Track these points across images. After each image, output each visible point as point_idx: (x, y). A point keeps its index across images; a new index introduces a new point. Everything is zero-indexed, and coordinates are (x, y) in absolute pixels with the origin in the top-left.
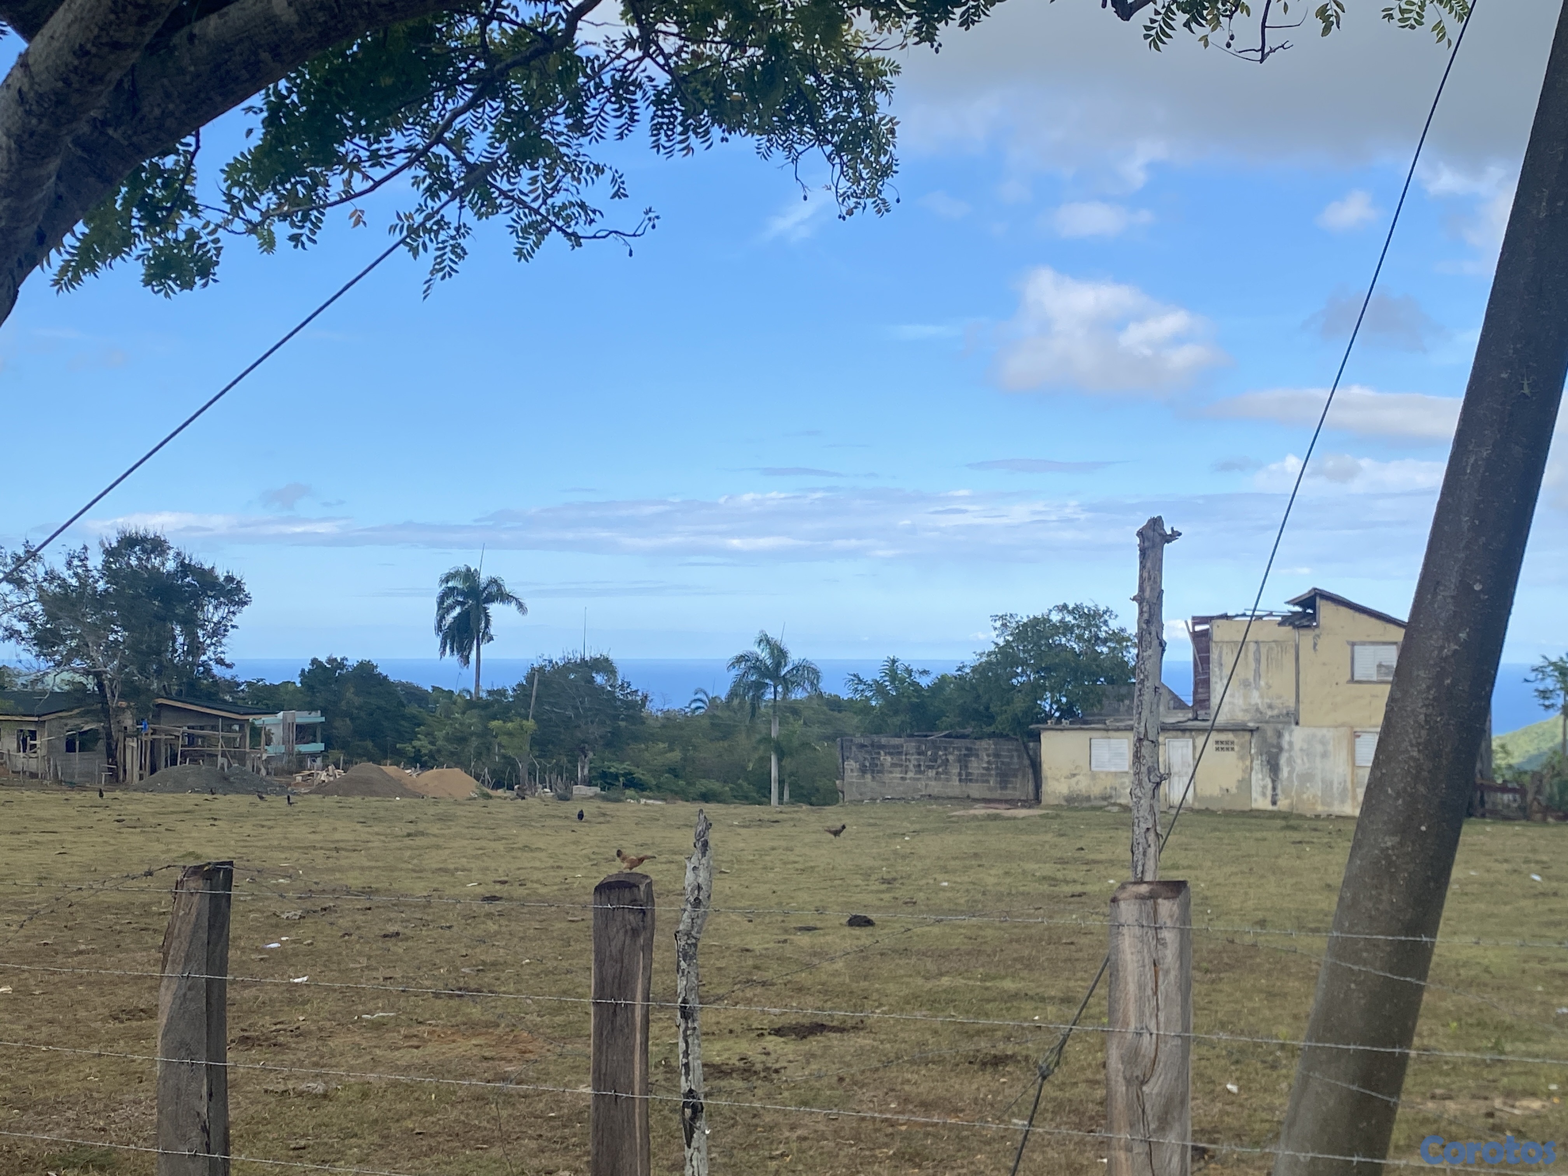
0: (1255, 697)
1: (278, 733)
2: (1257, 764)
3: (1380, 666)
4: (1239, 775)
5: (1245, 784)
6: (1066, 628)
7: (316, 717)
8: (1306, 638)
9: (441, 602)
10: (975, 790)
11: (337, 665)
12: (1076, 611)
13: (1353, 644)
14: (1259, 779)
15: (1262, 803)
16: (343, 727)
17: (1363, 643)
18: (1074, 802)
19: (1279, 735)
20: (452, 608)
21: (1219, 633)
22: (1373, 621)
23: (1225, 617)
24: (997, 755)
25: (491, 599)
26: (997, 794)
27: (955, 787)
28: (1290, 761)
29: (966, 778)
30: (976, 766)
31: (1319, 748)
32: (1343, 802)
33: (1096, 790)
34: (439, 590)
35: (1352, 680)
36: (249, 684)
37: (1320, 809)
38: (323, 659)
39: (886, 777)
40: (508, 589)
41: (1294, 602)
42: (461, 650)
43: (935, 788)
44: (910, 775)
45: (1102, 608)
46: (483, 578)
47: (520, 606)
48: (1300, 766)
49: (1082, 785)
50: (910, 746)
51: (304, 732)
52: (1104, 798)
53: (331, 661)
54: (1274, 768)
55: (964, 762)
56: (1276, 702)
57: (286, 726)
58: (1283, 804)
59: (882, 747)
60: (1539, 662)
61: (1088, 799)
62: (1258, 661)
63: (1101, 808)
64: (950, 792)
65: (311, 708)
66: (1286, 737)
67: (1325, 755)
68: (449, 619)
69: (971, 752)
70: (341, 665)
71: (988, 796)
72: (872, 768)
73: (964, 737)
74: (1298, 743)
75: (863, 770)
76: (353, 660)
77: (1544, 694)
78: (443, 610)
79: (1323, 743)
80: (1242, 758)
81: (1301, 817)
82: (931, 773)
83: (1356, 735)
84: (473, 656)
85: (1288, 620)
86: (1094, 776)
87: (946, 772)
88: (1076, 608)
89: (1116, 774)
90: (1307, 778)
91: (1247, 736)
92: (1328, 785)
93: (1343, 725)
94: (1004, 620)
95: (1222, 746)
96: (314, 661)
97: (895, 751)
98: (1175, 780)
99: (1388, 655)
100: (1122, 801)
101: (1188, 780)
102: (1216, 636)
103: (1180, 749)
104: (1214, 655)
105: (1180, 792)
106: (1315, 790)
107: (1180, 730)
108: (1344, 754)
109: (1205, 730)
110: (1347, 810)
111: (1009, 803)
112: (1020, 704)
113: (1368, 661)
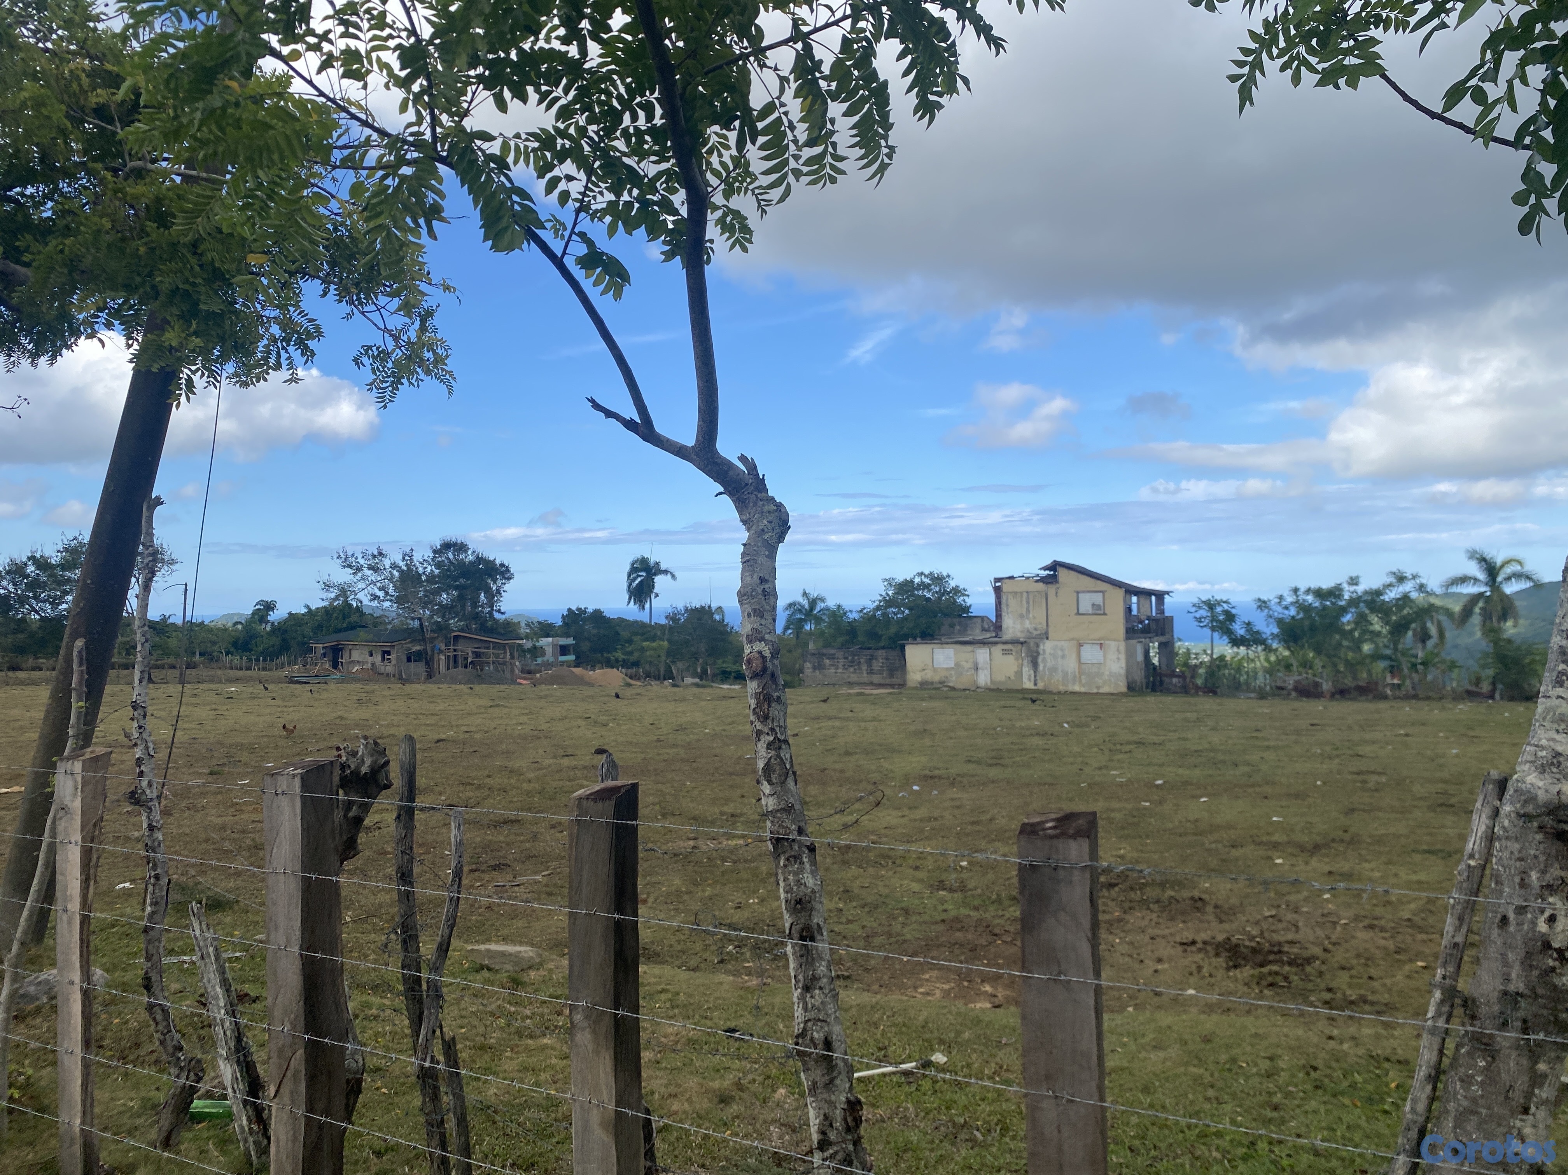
0: (1027, 624)
1: (549, 651)
2: (1025, 662)
3: (1093, 605)
4: (1015, 669)
5: (1019, 674)
6: (927, 587)
7: (570, 641)
8: (1051, 590)
9: (629, 577)
10: (876, 679)
11: (582, 611)
12: (931, 575)
13: (1078, 593)
14: (1027, 671)
15: (1028, 685)
16: (585, 646)
17: (1083, 592)
18: (924, 685)
19: (1038, 646)
20: (635, 579)
21: (1007, 587)
22: (1089, 579)
23: (1012, 578)
24: (887, 659)
25: (655, 574)
26: (888, 681)
27: (865, 677)
28: (1044, 660)
29: (871, 672)
30: (876, 665)
31: (1060, 653)
32: (1074, 684)
33: (937, 678)
34: (629, 569)
35: (1078, 614)
36: (540, 623)
37: (1062, 688)
38: (574, 608)
39: (826, 672)
40: (663, 567)
41: (1045, 568)
42: (641, 601)
44: (840, 670)
45: (945, 574)
46: (652, 561)
47: (673, 576)
48: (1050, 663)
49: (929, 675)
50: (840, 654)
51: (564, 650)
52: (940, 683)
53: (579, 609)
54: (1035, 664)
55: (869, 663)
56: (1039, 626)
57: (554, 646)
58: (1041, 685)
59: (824, 655)
60: (1194, 600)
61: (932, 683)
62: (1028, 603)
63: (938, 689)
64: (862, 680)
65: (567, 636)
66: (1041, 647)
67: (1063, 657)
68: (634, 585)
69: (872, 658)
70: (584, 612)
71: (882, 681)
72: (819, 667)
73: (869, 648)
74: (1048, 650)
75: (814, 668)
76: (590, 610)
78: (631, 581)
79: (1062, 650)
80: (1017, 659)
81: (1051, 693)
82: (851, 669)
83: (1081, 645)
84: (647, 606)
85: (1043, 580)
86: (935, 670)
87: (860, 669)
88: (931, 573)
89: (948, 669)
90: (1054, 669)
91: (1020, 646)
92: (1065, 674)
93: (1073, 639)
94: (889, 582)
95: (1006, 652)
96: (569, 610)
97: (831, 657)
98: (980, 672)
99: (1098, 599)
100: (951, 684)
101: (987, 672)
102: (1005, 588)
103: (982, 655)
104: (1004, 601)
105: (983, 679)
106: (1058, 677)
107: (983, 643)
108: (1074, 656)
109: (996, 643)
110: (1077, 688)
111: (892, 686)
112: (893, 630)
113: (1087, 602)
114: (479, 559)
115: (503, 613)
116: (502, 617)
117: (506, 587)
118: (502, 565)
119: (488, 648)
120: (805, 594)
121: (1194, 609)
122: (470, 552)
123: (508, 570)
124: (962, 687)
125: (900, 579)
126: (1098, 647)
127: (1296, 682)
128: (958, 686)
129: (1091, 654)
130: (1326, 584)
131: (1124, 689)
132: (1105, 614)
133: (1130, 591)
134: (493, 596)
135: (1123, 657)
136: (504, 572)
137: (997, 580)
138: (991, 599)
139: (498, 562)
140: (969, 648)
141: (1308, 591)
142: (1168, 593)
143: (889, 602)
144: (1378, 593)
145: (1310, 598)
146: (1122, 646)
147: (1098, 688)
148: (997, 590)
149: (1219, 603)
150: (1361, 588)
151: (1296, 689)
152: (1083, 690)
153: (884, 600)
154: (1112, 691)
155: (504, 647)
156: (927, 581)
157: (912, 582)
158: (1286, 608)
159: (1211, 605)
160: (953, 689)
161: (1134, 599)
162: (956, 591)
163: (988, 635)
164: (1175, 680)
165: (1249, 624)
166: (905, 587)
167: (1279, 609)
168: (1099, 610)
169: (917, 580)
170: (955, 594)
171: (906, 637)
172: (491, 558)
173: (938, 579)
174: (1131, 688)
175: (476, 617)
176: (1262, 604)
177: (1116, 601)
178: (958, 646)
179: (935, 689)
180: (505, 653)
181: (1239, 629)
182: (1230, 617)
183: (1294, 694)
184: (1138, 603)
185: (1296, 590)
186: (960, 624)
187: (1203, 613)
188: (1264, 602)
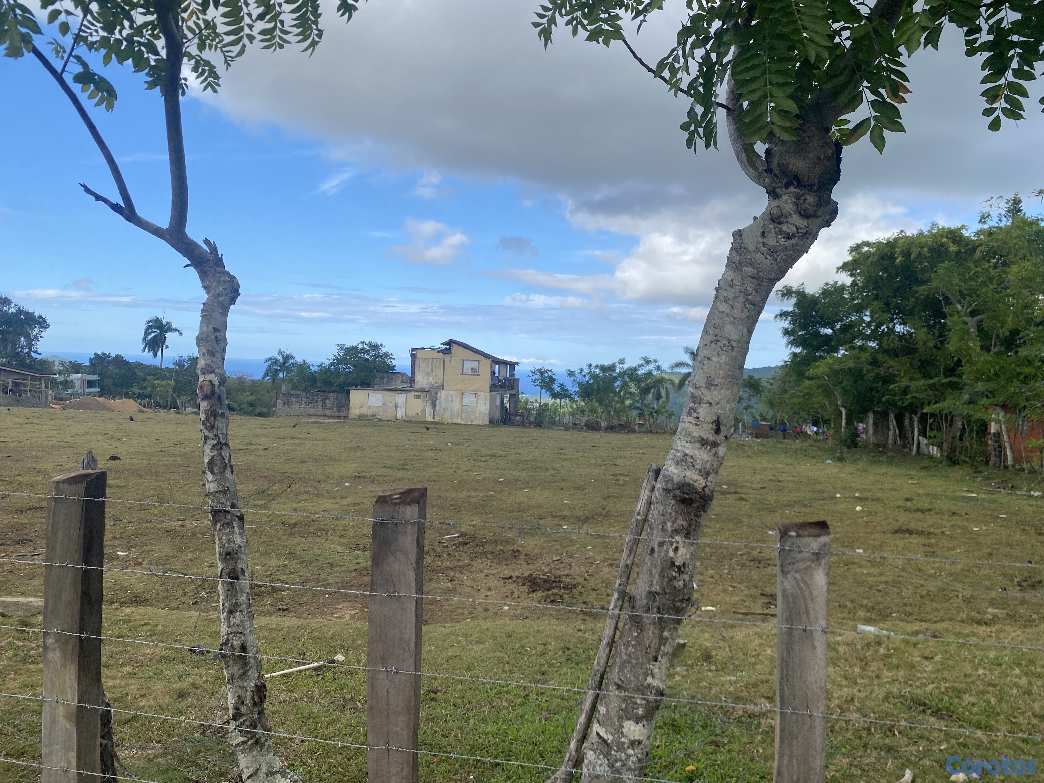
0: (431, 379)
1: (78, 384)
2: (428, 404)
3: (472, 369)
4: (422, 408)
5: (424, 411)
6: (367, 352)
7: (96, 377)
8: (447, 357)
9: (146, 330)
10: (328, 412)
11: (106, 356)
12: (369, 344)
13: (463, 361)
14: (429, 410)
15: (429, 418)
16: (108, 382)
17: (467, 360)
18: (361, 417)
19: (437, 394)
20: (151, 333)
21: (419, 354)
22: (471, 352)
23: (423, 348)
24: (337, 399)
25: (167, 331)
26: (337, 414)
27: (320, 411)
28: (440, 403)
29: (324, 407)
30: (328, 403)
31: (450, 398)
32: (458, 418)
33: (370, 413)
34: (145, 327)
35: (463, 374)
36: (71, 363)
37: (449, 421)
38: (100, 353)
39: (293, 406)
40: (174, 326)
41: (444, 344)
42: (154, 350)
43: (313, 411)
44: (303, 406)
45: (379, 344)
46: (164, 322)
47: (180, 333)
48: (444, 405)
49: (364, 411)
50: (304, 395)
51: (90, 384)
52: (373, 416)
53: (103, 354)
54: (434, 406)
55: (324, 401)
56: (438, 381)
57: (82, 381)
58: (437, 419)
59: (292, 395)
60: (533, 369)
61: (367, 416)
62: (432, 365)
63: (371, 420)
64: (318, 413)
65: (94, 373)
66: (439, 394)
67: (452, 401)
68: (149, 338)
69: (326, 398)
70: (108, 356)
71: (333, 414)
72: (288, 403)
73: (325, 391)
74: (443, 397)
75: (284, 404)
76: (113, 355)
77: (534, 381)
78: (146, 334)
79: (452, 396)
80: (423, 402)
81: (443, 424)
82: (311, 405)
83: (463, 394)
84: (159, 353)
85: (442, 351)
86: (369, 407)
87: (317, 405)
89: (377, 407)
90: (445, 409)
91: (425, 393)
92: (452, 412)
93: (458, 390)
94: (341, 347)
95: (416, 397)
96: (96, 354)
97: (297, 396)
98: (399, 409)
99: (475, 365)
100: (379, 417)
101: (404, 410)
102: (418, 356)
103: (401, 398)
104: (417, 363)
105: (400, 414)
106: (448, 414)
107: (402, 390)
108: (458, 401)
109: (410, 391)
110: (459, 421)
111: (339, 417)
112: (342, 379)
113: (468, 366)
114: (20, 312)
115: (40, 354)
116: (38, 357)
117: (43, 334)
118: (40, 317)
119: (26, 380)
120: (280, 352)
121: (531, 374)
122: (12, 305)
123: (45, 321)
124: (387, 419)
125: (348, 345)
126: (474, 396)
127: (586, 421)
128: (383, 418)
129: (469, 400)
130: (607, 363)
131: (488, 423)
132: (479, 375)
133: (495, 361)
134: (30, 341)
135: (488, 402)
136: (42, 323)
137: (414, 350)
138: (409, 362)
139: (36, 314)
140: (392, 393)
141: (597, 366)
142: (517, 364)
143: (339, 360)
144: (635, 370)
145: (597, 371)
146: (488, 395)
147: (472, 421)
148: (413, 356)
149: (546, 371)
150: (625, 366)
151: (586, 425)
152: (462, 422)
153: (337, 358)
154: (480, 423)
155: (40, 379)
156: (367, 347)
157: (357, 347)
158: (584, 376)
159: (541, 372)
160: (380, 420)
161: (497, 366)
162: (386, 355)
163: (406, 386)
164: (517, 418)
165: (562, 385)
166: (352, 351)
167: (580, 376)
168: (475, 373)
169: (360, 347)
170: (385, 357)
171: (350, 385)
172: (31, 311)
173: (375, 347)
174: (492, 422)
175: (17, 355)
176: (571, 373)
177: (486, 367)
178: (385, 392)
179: (368, 420)
180: (41, 384)
181: (557, 389)
182: (552, 380)
183: (585, 428)
184: (499, 369)
185: (590, 366)
186: (388, 377)
187: (537, 377)
188: (572, 372)
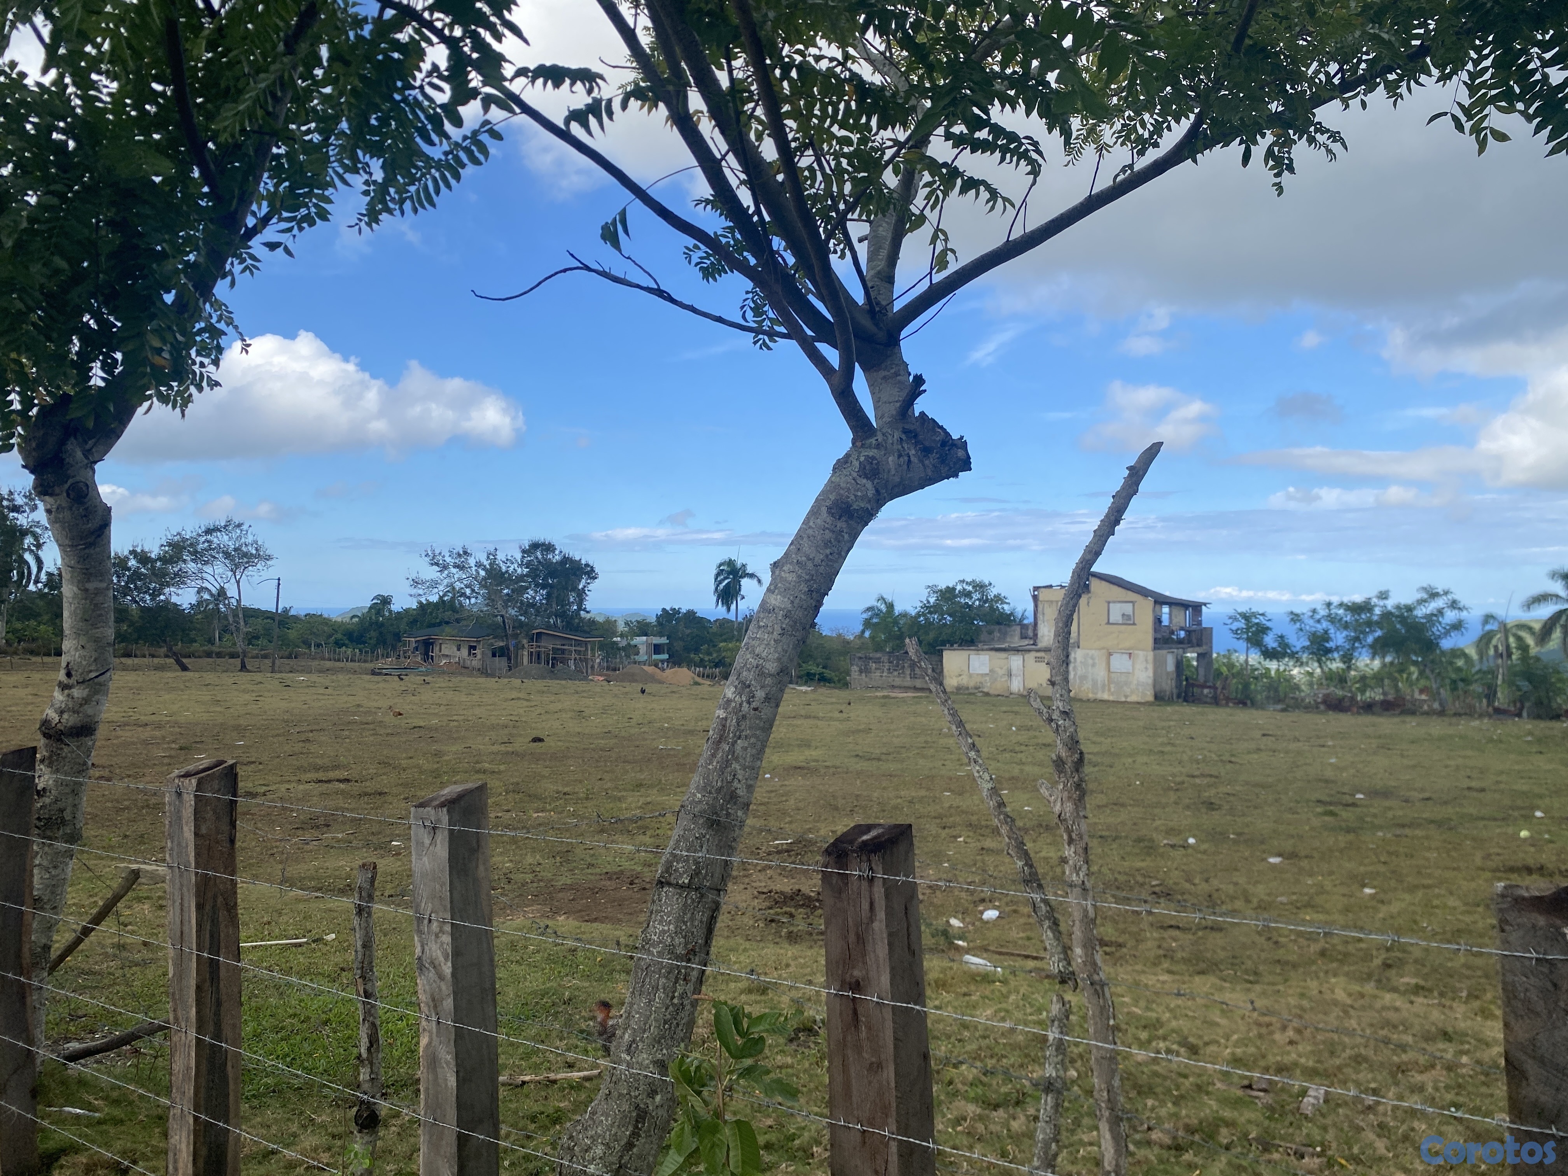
1: (643, 649)
3: (1123, 615)
6: (968, 595)
7: (664, 640)
9: (716, 579)
11: (676, 612)
12: (973, 583)
13: (1109, 603)
16: (678, 645)
17: (1114, 602)
18: (959, 689)
20: (722, 581)
21: (1043, 595)
22: (1120, 589)
23: (1051, 586)
25: (742, 577)
27: (908, 682)
28: (1075, 668)
29: (914, 677)
31: (1090, 662)
32: (1103, 692)
33: (972, 684)
34: (715, 572)
35: (1108, 623)
37: (1091, 696)
38: (668, 608)
39: (872, 675)
40: (749, 570)
42: (728, 602)
43: (898, 681)
44: (885, 674)
45: (987, 582)
46: (739, 564)
47: (755, 579)
48: (1080, 671)
49: (964, 681)
50: (885, 658)
51: (658, 649)
52: (976, 688)
53: (672, 609)
57: (648, 645)
59: (870, 659)
60: (1231, 612)
61: (968, 688)
63: (974, 694)
64: (906, 684)
65: (661, 635)
67: (1093, 665)
68: (721, 586)
70: (678, 612)
72: (864, 670)
74: (1079, 659)
75: (861, 671)
76: (684, 610)
77: (1235, 632)
78: (718, 582)
79: (1092, 658)
82: (896, 673)
83: (1110, 654)
84: (733, 607)
86: (971, 676)
87: (903, 673)
88: (973, 581)
89: (982, 675)
91: (1051, 654)
92: (1095, 683)
93: (1103, 648)
94: (933, 589)
95: (1038, 660)
96: (664, 610)
97: (878, 661)
98: (1014, 678)
99: (1128, 609)
100: (985, 690)
101: (1020, 679)
102: (1041, 598)
103: (1016, 661)
104: (1040, 609)
105: (1016, 685)
106: (1088, 685)
107: (1017, 650)
108: (1104, 664)
109: (1029, 651)
110: (1106, 696)
113: (1117, 612)
115: (589, 612)
116: (588, 616)
117: (591, 586)
119: (569, 645)
120: (882, 599)
121: (1231, 621)
122: (557, 552)
123: (592, 570)
124: (997, 693)
125: (942, 586)
126: (1127, 656)
127: (1324, 695)
128: (992, 692)
129: (1120, 663)
130: (1358, 598)
131: (1150, 698)
132: (1134, 624)
133: (1160, 600)
135: (1150, 667)
136: (590, 573)
137: (1036, 588)
139: (583, 562)
140: (1003, 655)
142: (1205, 604)
143: (930, 609)
144: (1409, 609)
145: (1341, 612)
146: (1151, 655)
147: (1126, 696)
148: (1035, 598)
149: (1254, 615)
150: (1390, 604)
151: (1324, 702)
152: (1111, 698)
153: (925, 606)
154: (1139, 699)
156: (970, 588)
157: (954, 589)
159: (1246, 617)
160: (987, 694)
161: (1166, 609)
162: (998, 598)
163: (1026, 642)
164: (1206, 691)
165: (1282, 637)
166: (948, 594)
167: (1311, 622)
168: (1128, 620)
169: (959, 588)
170: (997, 602)
171: (943, 643)
172: (577, 558)
173: (980, 587)
174: (1159, 698)
175: (562, 615)
176: (1295, 618)
177: (1145, 610)
178: (993, 653)
179: (970, 694)
180: (587, 649)
182: (1263, 630)
183: (1322, 707)
184: (1170, 614)
185: (1329, 604)
186: (1000, 631)
